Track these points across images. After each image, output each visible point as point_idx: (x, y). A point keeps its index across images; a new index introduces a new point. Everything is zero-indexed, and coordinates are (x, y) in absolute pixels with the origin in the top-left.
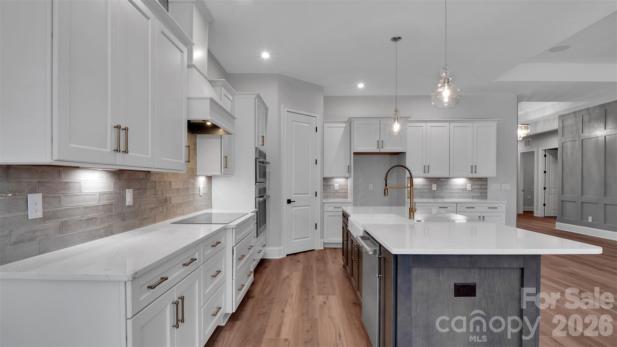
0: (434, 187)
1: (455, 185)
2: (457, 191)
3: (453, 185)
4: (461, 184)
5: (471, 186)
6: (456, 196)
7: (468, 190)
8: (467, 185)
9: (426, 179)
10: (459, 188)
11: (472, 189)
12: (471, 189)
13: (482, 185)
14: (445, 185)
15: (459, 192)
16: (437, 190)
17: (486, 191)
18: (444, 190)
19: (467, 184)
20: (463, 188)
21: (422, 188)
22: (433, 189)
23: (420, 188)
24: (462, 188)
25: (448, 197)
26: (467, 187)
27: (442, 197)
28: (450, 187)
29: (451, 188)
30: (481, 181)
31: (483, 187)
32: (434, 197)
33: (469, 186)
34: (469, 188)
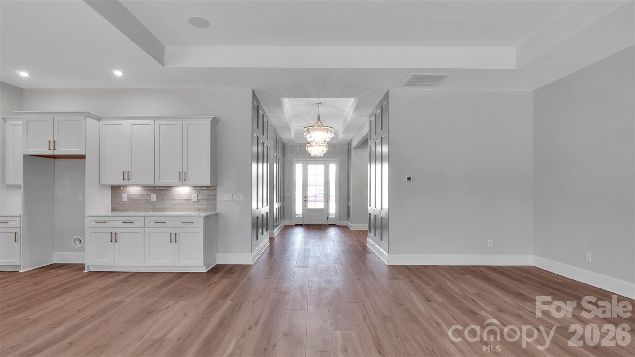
0: (154, 197)
1: (179, 195)
2: (180, 203)
3: (177, 195)
4: (185, 194)
5: (197, 196)
6: (179, 208)
7: (193, 201)
8: (192, 195)
9: (145, 188)
10: (184, 198)
11: (198, 200)
12: (196, 200)
13: (209, 195)
14: (166, 195)
15: (183, 203)
16: (156, 201)
17: (215, 202)
18: (165, 200)
19: (192, 193)
20: (188, 199)
21: (139, 198)
22: (152, 200)
23: (136, 198)
24: (186, 198)
25: (170, 209)
26: (192, 197)
27: (163, 210)
28: (172, 197)
29: (175, 198)
30: (209, 189)
31: (212, 197)
32: (153, 210)
33: (194, 195)
34: (195, 199)
